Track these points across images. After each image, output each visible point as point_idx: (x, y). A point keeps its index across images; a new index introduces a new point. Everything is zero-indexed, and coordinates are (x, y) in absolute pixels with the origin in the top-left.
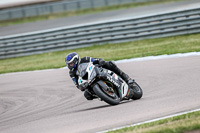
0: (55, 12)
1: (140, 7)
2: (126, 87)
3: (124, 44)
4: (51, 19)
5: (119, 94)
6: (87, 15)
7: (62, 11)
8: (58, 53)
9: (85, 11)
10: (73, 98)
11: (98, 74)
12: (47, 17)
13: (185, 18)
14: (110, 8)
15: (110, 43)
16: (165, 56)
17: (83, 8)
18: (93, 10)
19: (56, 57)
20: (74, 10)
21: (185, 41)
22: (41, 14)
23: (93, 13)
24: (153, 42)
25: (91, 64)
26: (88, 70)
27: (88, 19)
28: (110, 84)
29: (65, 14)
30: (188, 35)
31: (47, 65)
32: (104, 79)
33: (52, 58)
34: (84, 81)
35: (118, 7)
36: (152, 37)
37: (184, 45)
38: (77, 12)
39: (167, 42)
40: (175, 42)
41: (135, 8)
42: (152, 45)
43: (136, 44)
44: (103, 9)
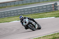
0: (8, 6)
1: (32, 4)
2: (37, 25)
3: (28, 15)
4: (7, 8)
5: (35, 28)
6: (17, 6)
7: (10, 5)
8: (9, 18)
9: (17, 5)
10: (13, 31)
11: (29, 22)
12: (5, 7)
13: (46, 7)
14: (24, 5)
15: (24, 15)
16: (40, 19)
17: (16, 5)
18: (19, 5)
19: (8, 19)
20: (13, 5)
21: (46, 14)
22: (3, 6)
23: (19, 6)
24: (37, 15)
25: (27, 19)
26: (26, 21)
27: (17, 8)
28: (33, 25)
29: (10, 6)
30: (47, 12)
31: (5, 21)
32: (31, 23)
33: (7, 19)
34: (25, 24)
35: (26, 4)
36: (36, 13)
37: (46, 15)
38: (14, 6)
39: (41, 15)
40: (43, 14)
41: (31, 5)
42: (36, 15)
43: (32, 15)
44: (22, 5)
